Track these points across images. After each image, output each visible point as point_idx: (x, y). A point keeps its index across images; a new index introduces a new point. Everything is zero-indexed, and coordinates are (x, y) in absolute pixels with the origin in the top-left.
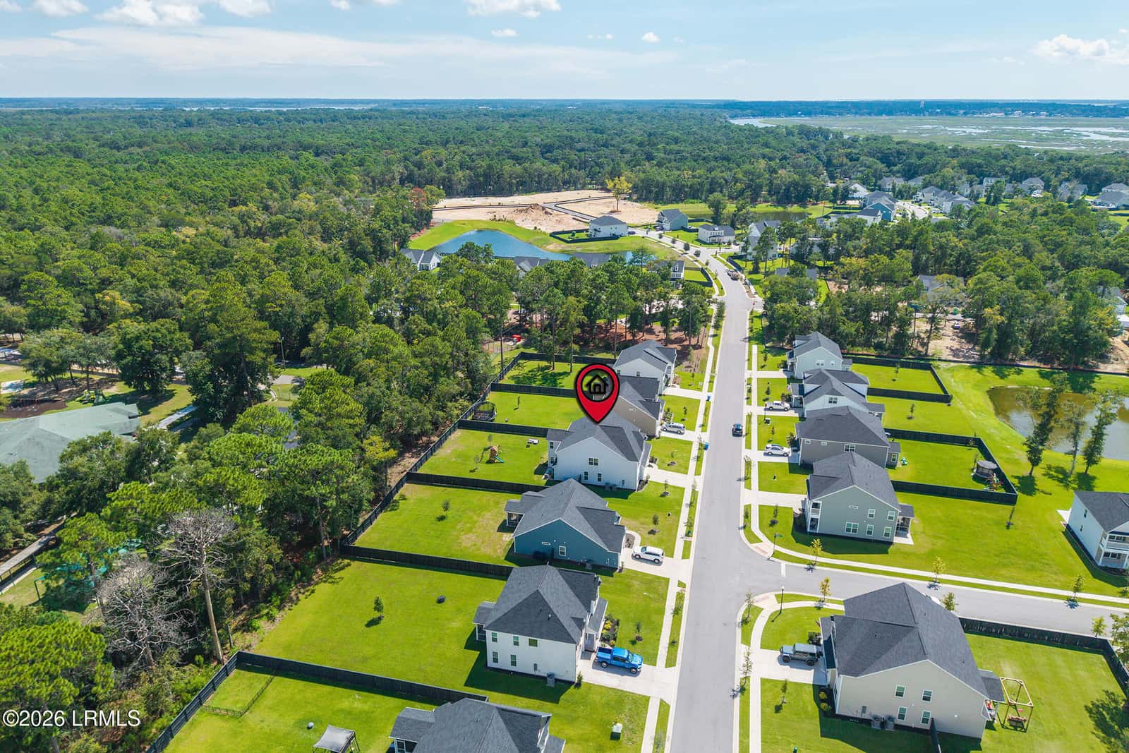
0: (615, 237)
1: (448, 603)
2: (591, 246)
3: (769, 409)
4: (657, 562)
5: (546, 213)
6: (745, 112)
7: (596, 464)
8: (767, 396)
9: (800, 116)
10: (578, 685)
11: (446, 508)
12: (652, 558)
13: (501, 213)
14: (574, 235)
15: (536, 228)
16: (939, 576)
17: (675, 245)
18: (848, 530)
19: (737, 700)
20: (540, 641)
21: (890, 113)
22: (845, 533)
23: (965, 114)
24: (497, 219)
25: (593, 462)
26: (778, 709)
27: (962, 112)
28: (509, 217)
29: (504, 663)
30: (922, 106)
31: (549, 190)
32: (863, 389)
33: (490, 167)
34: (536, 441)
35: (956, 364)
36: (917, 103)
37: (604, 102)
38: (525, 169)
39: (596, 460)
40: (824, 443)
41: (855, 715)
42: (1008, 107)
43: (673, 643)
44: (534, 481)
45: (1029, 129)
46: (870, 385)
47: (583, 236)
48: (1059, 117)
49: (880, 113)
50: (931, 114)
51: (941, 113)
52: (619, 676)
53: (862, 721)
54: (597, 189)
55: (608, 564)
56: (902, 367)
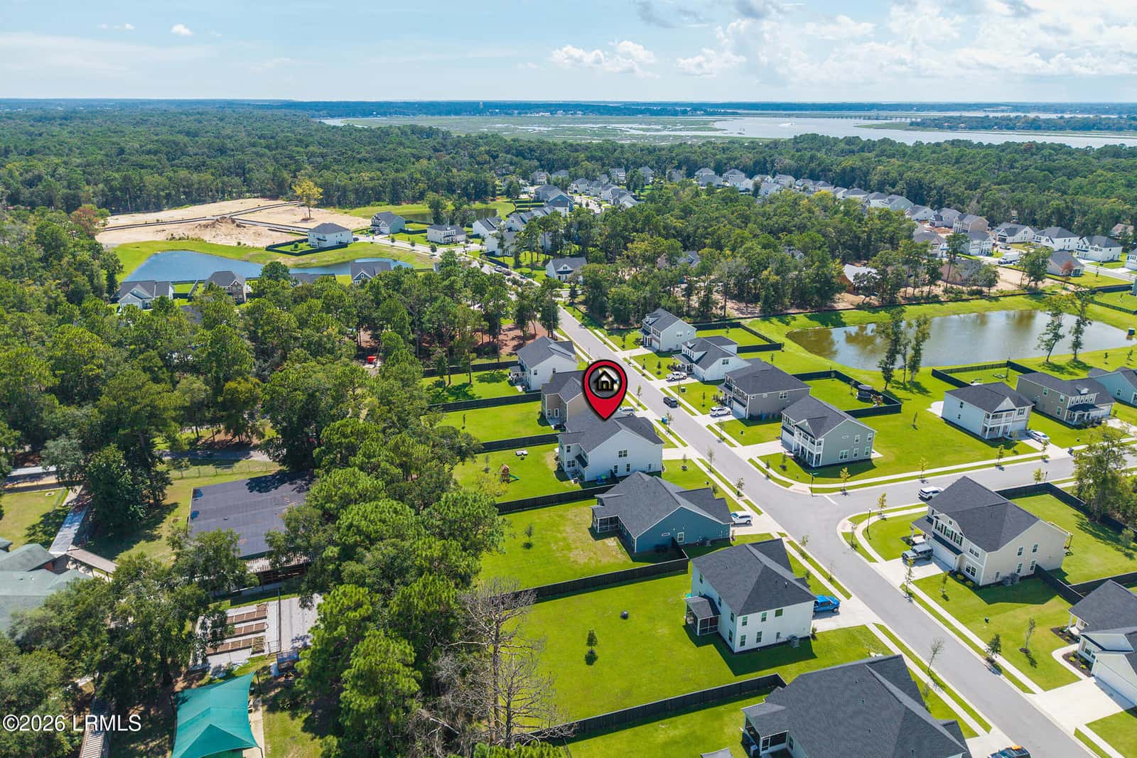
0: (342, 245)
1: (633, 616)
2: (325, 257)
3: (671, 381)
4: (748, 524)
5: (238, 226)
6: (321, 113)
7: (625, 455)
8: (658, 370)
9: (376, 116)
10: (813, 637)
11: (529, 534)
12: (744, 520)
13: (179, 231)
14: (296, 246)
15: (239, 244)
16: (924, 473)
17: (414, 248)
18: (841, 457)
19: (914, 602)
20: (784, 609)
21: (457, 113)
22: (841, 461)
23: (519, 113)
24: (177, 237)
25: (623, 454)
26: (945, 597)
27: (516, 112)
28: (191, 234)
29: (751, 644)
30: (482, 107)
31: (203, 202)
32: (733, 349)
33: (126, 179)
34: (525, 452)
35: (751, 320)
36: (477, 104)
37: (143, 102)
38: (170, 179)
39: (625, 451)
40: (765, 395)
41: (994, 581)
42: (552, 108)
43: (831, 580)
44: (567, 488)
45: (582, 126)
46: (740, 345)
47: (304, 247)
48: (591, 116)
49: (448, 113)
50: (492, 114)
51: (500, 113)
52: (828, 619)
53: (999, 584)
54: (258, 197)
55: (721, 536)
56: (731, 327)
